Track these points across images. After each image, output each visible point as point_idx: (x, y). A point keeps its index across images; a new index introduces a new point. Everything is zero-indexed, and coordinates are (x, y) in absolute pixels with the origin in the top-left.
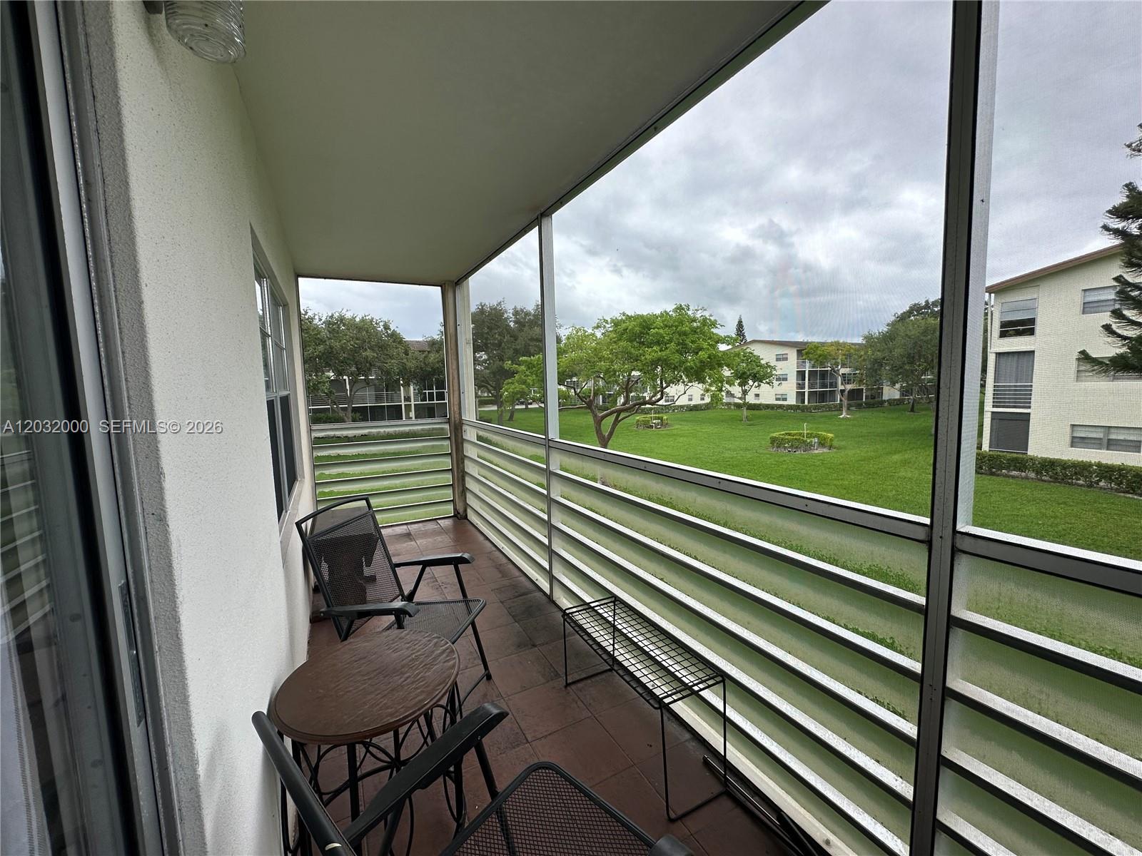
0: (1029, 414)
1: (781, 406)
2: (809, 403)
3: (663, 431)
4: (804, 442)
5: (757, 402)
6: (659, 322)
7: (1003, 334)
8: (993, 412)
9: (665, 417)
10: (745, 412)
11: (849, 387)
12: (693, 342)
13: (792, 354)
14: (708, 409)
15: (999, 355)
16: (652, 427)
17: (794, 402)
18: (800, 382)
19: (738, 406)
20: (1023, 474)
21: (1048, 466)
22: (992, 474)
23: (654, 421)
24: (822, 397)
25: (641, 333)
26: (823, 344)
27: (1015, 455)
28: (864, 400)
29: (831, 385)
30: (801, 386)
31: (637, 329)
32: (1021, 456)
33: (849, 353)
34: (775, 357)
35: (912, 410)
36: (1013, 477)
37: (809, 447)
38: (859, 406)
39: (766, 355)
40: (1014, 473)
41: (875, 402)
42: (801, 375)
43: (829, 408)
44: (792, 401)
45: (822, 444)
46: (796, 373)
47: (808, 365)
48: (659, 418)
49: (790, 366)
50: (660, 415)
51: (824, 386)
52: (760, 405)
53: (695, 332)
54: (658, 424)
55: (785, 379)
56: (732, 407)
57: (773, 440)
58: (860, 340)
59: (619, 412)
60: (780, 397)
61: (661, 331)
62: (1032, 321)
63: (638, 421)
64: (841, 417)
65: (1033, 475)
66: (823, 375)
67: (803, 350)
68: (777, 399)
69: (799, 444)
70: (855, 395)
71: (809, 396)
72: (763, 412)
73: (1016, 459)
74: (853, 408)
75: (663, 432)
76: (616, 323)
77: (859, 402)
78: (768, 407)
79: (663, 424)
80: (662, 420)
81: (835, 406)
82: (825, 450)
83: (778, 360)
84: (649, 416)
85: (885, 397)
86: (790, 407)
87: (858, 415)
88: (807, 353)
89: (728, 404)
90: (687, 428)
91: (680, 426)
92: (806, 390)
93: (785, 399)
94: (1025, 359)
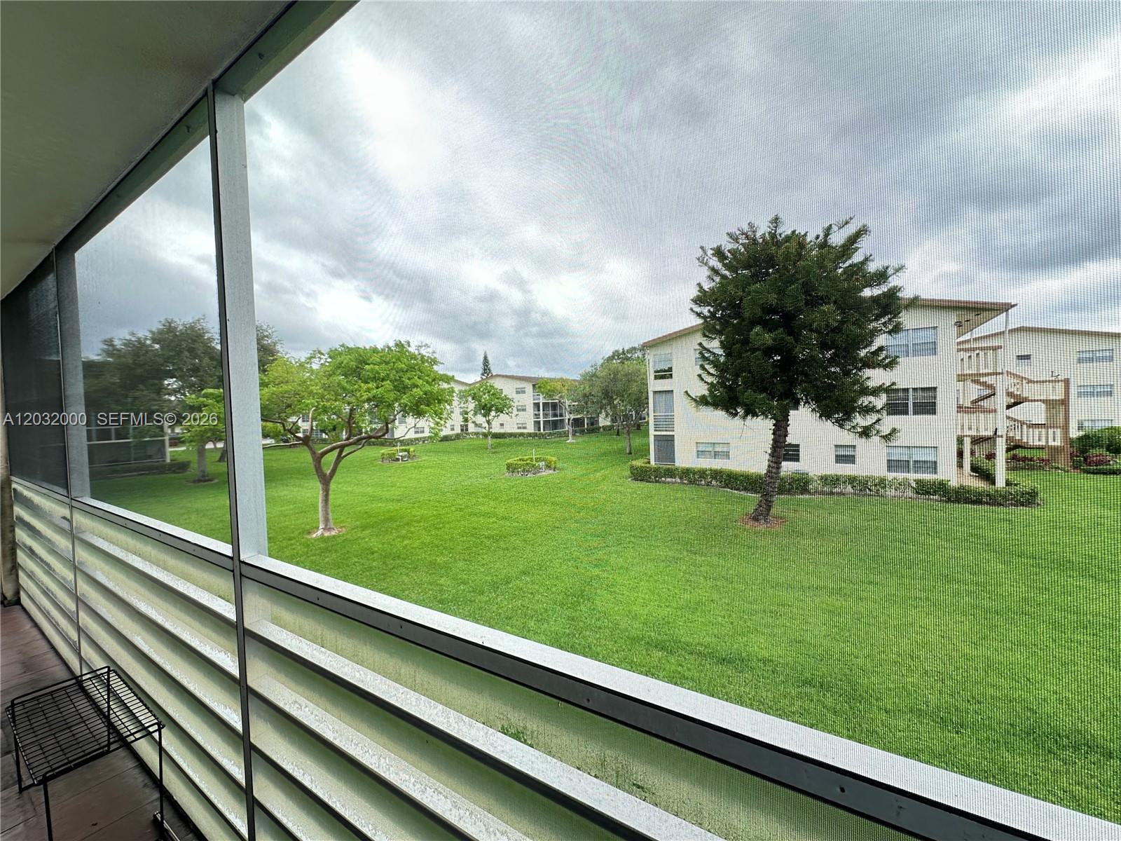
0: (674, 436)
1: (522, 435)
2: (544, 430)
3: (409, 463)
4: (533, 466)
5: (502, 431)
6: (376, 358)
7: (656, 378)
8: (655, 435)
9: (412, 449)
10: (490, 441)
11: (572, 417)
12: (409, 379)
13: (529, 388)
14: (458, 438)
15: (655, 392)
16: (398, 460)
17: (532, 431)
18: (537, 413)
19: (485, 435)
20: (674, 480)
21: (686, 473)
22: (657, 482)
23: (401, 454)
24: (555, 425)
25: (358, 367)
26: (551, 380)
27: (668, 467)
28: (586, 426)
29: (561, 415)
30: (537, 416)
31: (353, 364)
32: (670, 467)
33: (572, 388)
34: (515, 391)
35: (618, 434)
36: (669, 483)
37: (537, 470)
38: (582, 432)
39: (508, 389)
40: (668, 480)
41: (594, 429)
42: (537, 405)
43: (560, 435)
44: (531, 429)
45: (548, 467)
46: (532, 405)
47: (541, 397)
48: (405, 450)
49: (528, 398)
50: (407, 448)
51: (555, 415)
52: (505, 434)
53: (414, 368)
54: (405, 457)
55: (524, 410)
56: (481, 437)
57: (509, 466)
58: (578, 378)
59: (342, 447)
60: (520, 426)
61: (377, 367)
62: (670, 369)
63: (383, 454)
64: (568, 441)
65: (679, 480)
66: (554, 406)
67: (538, 385)
68: (519, 428)
69: (529, 468)
70: (577, 423)
71: (544, 423)
72: (507, 440)
73: (668, 469)
74: (578, 434)
75: (409, 465)
76: (333, 354)
77: (581, 428)
78: (511, 435)
79: (410, 456)
80: (409, 452)
81: (565, 432)
82: (551, 472)
83: (518, 392)
84: (395, 448)
85: (601, 425)
86: (530, 435)
87: (580, 440)
88: (539, 387)
89: (477, 434)
90: (434, 459)
91: (427, 458)
92: (542, 419)
93: (525, 428)
94: (669, 396)
